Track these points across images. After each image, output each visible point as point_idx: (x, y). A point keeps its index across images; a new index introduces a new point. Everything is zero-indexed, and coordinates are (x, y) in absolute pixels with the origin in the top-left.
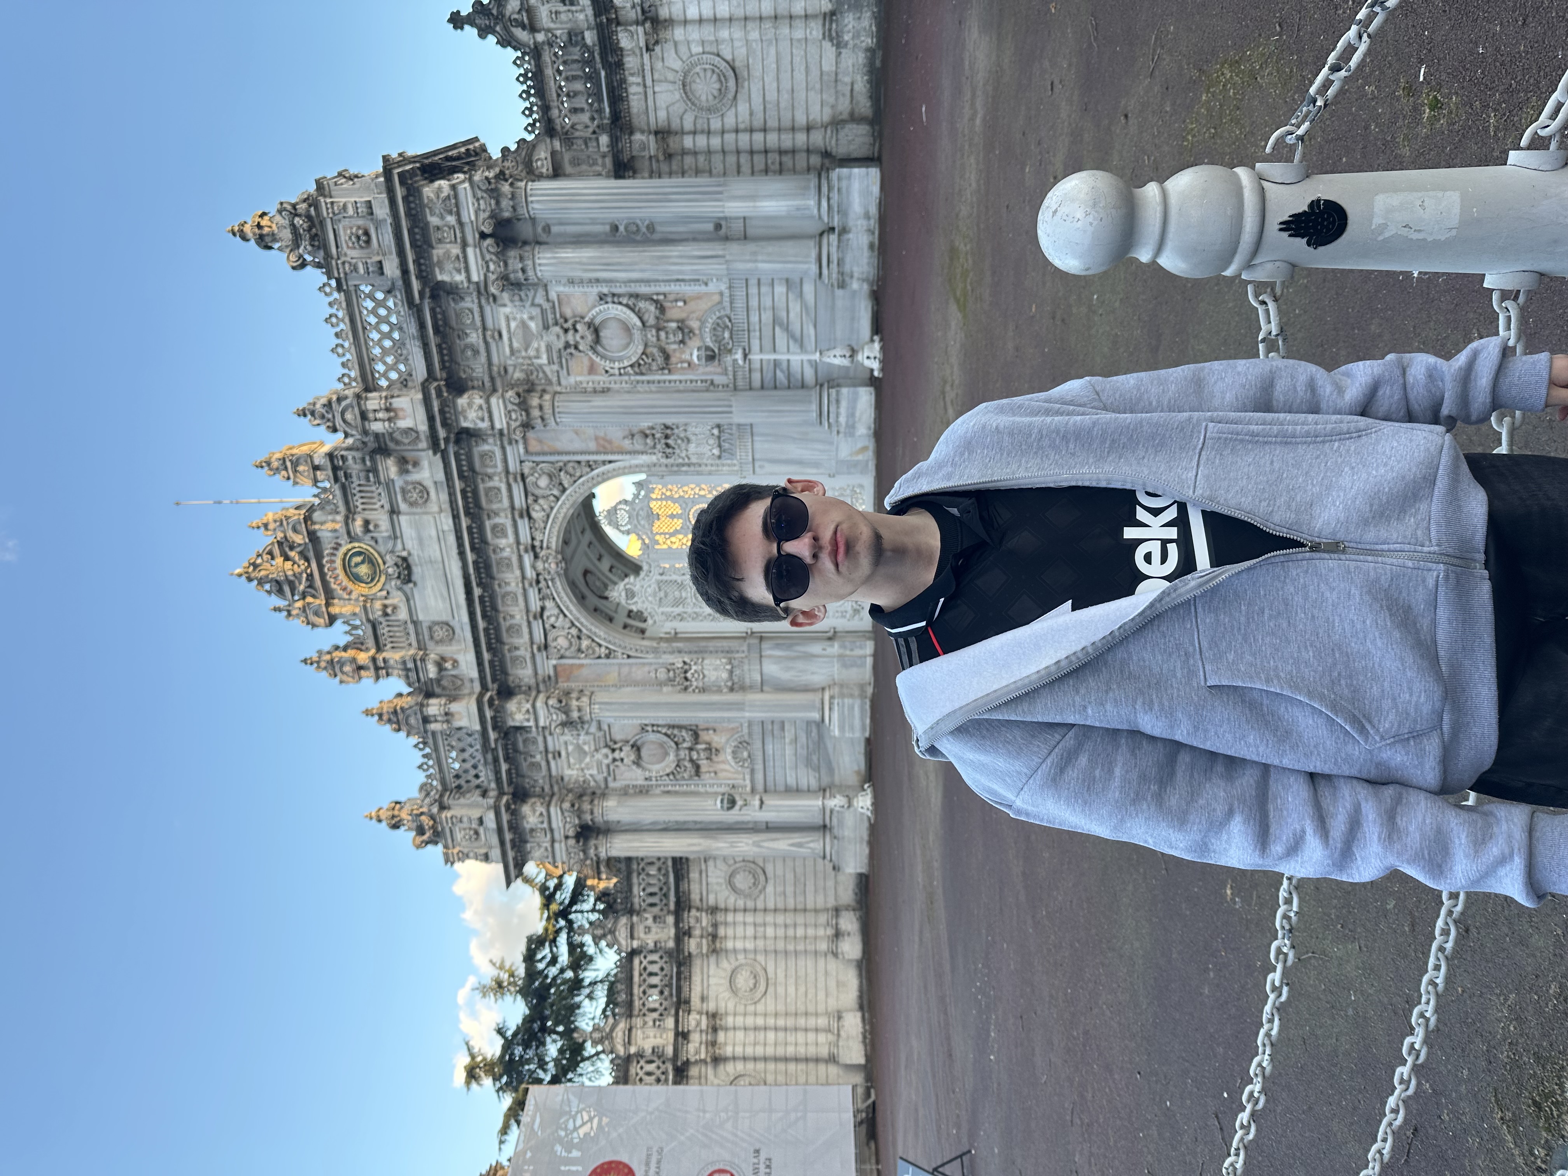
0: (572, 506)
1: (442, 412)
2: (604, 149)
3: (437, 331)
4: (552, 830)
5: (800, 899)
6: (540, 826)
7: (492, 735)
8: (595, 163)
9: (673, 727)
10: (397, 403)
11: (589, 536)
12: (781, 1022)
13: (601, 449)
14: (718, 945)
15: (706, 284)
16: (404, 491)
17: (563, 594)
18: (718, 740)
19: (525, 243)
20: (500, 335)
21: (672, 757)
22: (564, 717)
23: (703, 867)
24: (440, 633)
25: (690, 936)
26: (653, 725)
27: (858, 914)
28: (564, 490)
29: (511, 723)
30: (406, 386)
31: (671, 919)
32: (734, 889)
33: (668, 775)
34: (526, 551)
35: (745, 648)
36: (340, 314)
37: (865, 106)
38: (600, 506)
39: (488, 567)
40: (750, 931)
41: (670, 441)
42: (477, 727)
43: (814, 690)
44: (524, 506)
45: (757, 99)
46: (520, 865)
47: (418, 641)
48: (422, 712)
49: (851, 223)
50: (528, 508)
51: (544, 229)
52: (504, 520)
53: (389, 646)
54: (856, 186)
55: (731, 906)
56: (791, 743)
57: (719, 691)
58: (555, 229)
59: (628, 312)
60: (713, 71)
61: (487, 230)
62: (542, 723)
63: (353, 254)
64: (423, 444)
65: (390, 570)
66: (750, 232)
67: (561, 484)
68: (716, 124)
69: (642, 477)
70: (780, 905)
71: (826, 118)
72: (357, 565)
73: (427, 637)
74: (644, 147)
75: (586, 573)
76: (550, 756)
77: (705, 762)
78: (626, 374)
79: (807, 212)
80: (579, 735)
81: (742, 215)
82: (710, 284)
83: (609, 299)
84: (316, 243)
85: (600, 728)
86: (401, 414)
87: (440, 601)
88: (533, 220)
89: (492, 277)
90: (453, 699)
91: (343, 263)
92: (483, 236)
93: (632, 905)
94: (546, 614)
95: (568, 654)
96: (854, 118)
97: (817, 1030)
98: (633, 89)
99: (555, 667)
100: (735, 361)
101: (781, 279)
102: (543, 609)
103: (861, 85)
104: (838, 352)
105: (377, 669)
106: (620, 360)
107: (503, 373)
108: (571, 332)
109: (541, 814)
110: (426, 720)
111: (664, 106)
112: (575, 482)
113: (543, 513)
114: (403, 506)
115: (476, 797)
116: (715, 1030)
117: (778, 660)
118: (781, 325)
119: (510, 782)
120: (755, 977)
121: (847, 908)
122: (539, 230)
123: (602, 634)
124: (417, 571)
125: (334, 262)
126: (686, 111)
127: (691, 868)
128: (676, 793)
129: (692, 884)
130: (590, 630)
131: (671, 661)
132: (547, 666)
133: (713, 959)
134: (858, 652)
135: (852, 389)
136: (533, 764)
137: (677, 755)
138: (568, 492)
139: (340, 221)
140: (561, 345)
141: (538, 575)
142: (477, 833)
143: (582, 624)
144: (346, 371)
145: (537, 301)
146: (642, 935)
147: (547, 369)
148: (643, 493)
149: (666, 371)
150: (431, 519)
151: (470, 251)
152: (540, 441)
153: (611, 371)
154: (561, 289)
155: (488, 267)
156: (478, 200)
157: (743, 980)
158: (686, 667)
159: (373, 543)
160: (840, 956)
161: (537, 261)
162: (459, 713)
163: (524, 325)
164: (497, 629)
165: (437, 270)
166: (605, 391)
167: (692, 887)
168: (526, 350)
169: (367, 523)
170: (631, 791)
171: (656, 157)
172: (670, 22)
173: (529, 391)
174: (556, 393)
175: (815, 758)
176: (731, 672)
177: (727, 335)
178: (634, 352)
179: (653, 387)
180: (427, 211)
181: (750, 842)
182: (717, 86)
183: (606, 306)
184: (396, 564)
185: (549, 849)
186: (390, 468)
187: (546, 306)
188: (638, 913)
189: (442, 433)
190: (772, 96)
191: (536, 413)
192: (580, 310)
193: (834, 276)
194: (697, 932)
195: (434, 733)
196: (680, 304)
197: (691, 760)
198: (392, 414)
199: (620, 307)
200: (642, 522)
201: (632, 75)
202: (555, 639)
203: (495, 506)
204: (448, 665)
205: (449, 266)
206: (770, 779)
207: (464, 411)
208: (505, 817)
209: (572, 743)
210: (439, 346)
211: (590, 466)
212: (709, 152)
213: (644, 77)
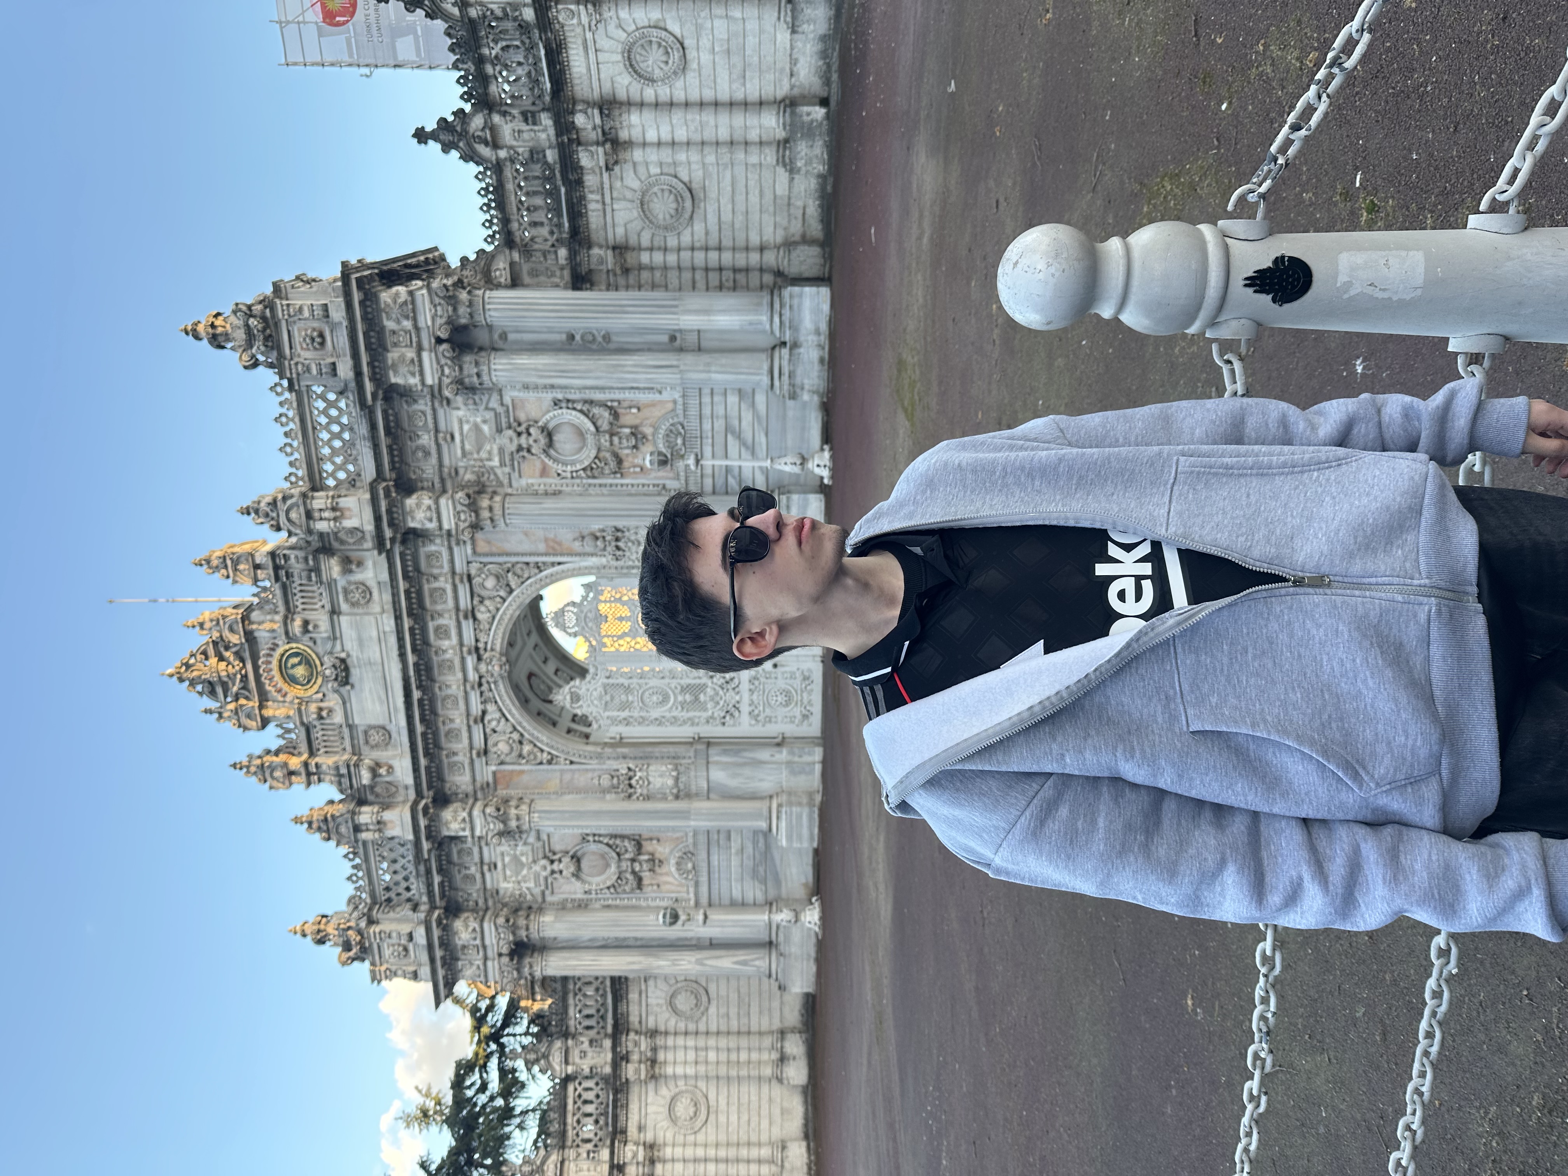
0: (518, 607)
1: (389, 512)
2: (562, 261)
3: (388, 432)
4: (484, 947)
5: (745, 1021)
6: (472, 942)
7: (426, 845)
8: (553, 275)
9: (615, 836)
10: (343, 502)
11: (535, 638)
12: (722, 1153)
13: (551, 551)
14: (657, 1070)
15: (660, 393)
16: (346, 591)
17: (505, 697)
18: (661, 850)
19: (481, 349)
20: (453, 437)
21: (613, 868)
22: (502, 826)
23: (643, 987)
24: (375, 737)
25: (627, 1062)
26: (594, 835)
27: (804, 1036)
28: (511, 591)
29: (446, 833)
30: (354, 486)
31: (608, 1043)
32: (675, 1011)
33: (608, 888)
34: (470, 653)
35: (692, 754)
36: (291, 414)
37: (816, 229)
38: (547, 608)
39: (429, 669)
40: (691, 1056)
41: (621, 544)
42: (411, 837)
43: (762, 798)
44: (470, 607)
45: (712, 219)
46: (450, 985)
47: (353, 746)
48: (353, 820)
49: (802, 338)
50: (473, 609)
51: (500, 337)
52: (448, 621)
53: (322, 750)
54: (807, 304)
55: (671, 1029)
56: (737, 854)
57: (664, 798)
58: (511, 337)
59: (582, 417)
60: (671, 192)
61: (444, 335)
62: (478, 833)
63: (306, 355)
64: (369, 544)
65: (328, 672)
66: (704, 344)
67: (508, 585)
68: (672, 242)
69: (591, 579)
70: (723, 1028)
71: (779, 239)
72: (293, 666)
73: (361, 742)
74: (601, 261)
75: (531, 676)
76: (486, 868)
77: (647, 874)
78: (578, 477)
79: (759, 326)
80: (516, 845)
81: (696, 328)
82: (664, 393)
83: (564, 405)
84: (270, 344)
85: (539, 838)
86: (347, 513)
87: (377, 704)
88: (490, 327)
89: (446, 381)
90: (386, 806)
91: (297, 364)
92: (439, 341)
93: (567, 1027)
94: (487, 718)
95: (508, 759)
96: (805, 240)
97: (760, 1161)
98: (592, 206)
99: (494, 773)
100: (687, 466)
101: (733, 389)
102: (484, 712)
103: (813, 209)
104: (789, 459)
105: (309, 774)
106: (573, 463)
107: (453, 474)
108: (524, 436)
109: (474, 930)
110: (357, 829)
111: (622, 223)
112: (523, 583)
113: (488, 615)
114: (344, 607)
115: (405, 911)
116: (652, 1162)
117: (725, 766)
118: (733, 433)
119: (443, 895)
120: (696, 1105)
121: (793, 1030)
122: (496, 337)
123: (544, 739)
124: (355, 673)
125: (286, 363)
126: (643, 228)
127: (630, 988)
128: (617, 907)
129: (631, 1005)
130: (532, 735)
131: (615, 767)
132: (486, 772)
133: (651, 1086)
134: (807, 759)
135: (802, 496)
136: (467, 877)
137: (619, 867)
138: (515, 593)
139: (295, 322)
140: (514, 448)
141: (481, 677)
142: (406, 949)
143: (524, 728)
144: (294, 470)
145: (491, 405)
146: (577, 1060)
147: (499, 472)
148: (591, 595)
149: (619, 475)
150: (372, 619)
151: (425, 355)
152: (489, 542)
153: (564, 474)
154: (515, 394)
155: (443, 371)
156: (435, 306)
157: (683, 1108)
158: (631, 773)
159: (311, 644)
160: (785, 1082)
161: (493, 367)
162: (392, 822)
163: (477, 428)
164: (436, 734)
165: (391, 373)
166: (556, 493)
167: (631, 1008)
168: (478, 452)
169: (306, 623)
170: (569, 905)
171: (614, 271)
172: (629, 144)
173: (479, 493)
174: (506, 495)
175: (761, 870)
176: (677, 779)
177: (679, 441)
178: (587, 456)
179: (605, 491)
180: (384, 315)
181: (693, 959)
182: (674, 205)
183: (560, 411)
184: (334, 666)
185: (482, 967)
186: (333, 567)
187: (500, 410)
188: (574, 1037)
189: (388, 533)
190: (727, 217)
191: (485, 514)
192: (534, 413)
193: (786, 387)
194: (635, 1057)
195: (365, 843)
196: (634, 411)
197: (634, 872)
198: (338, 514)
199: (574, 413)
200: (590, 624)
201: (592, 192)
202: (496, 744)
203: (439, 607)
204: (383, 771)
205: (403, 369)
206: (715, 892)
207: (412, 511)
208: (436, 933)
209: (508, 854)
210: (390, 448)
211: (538, 567)
212: (665, 268)
213: (603, 195)
